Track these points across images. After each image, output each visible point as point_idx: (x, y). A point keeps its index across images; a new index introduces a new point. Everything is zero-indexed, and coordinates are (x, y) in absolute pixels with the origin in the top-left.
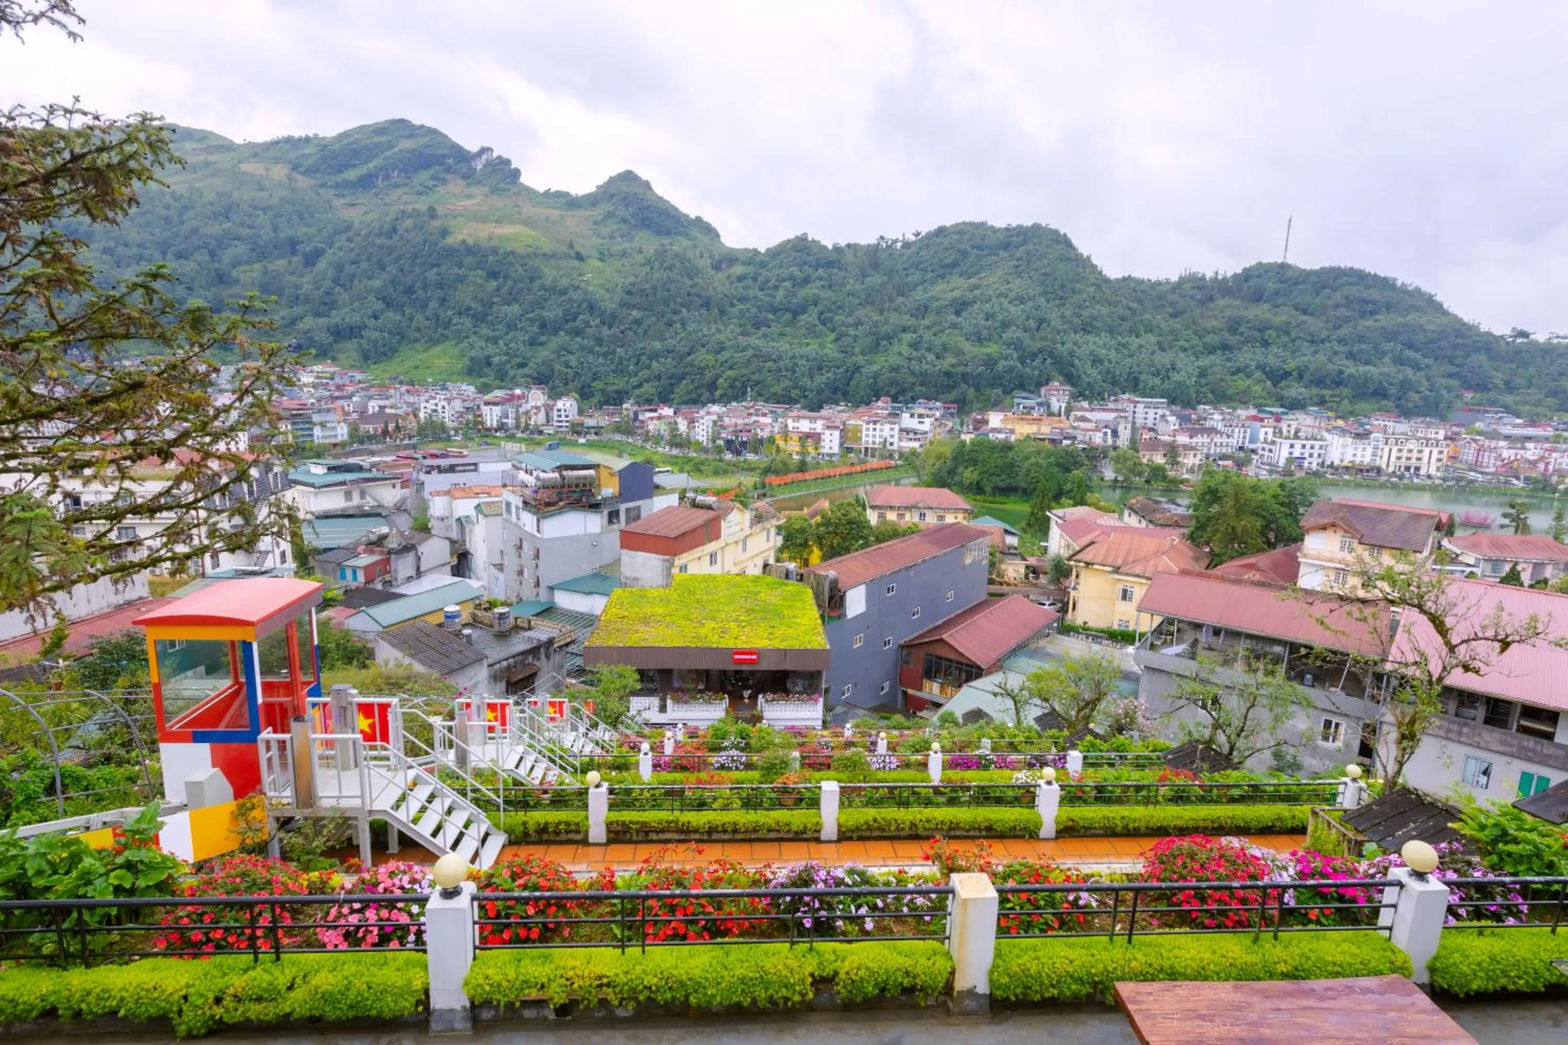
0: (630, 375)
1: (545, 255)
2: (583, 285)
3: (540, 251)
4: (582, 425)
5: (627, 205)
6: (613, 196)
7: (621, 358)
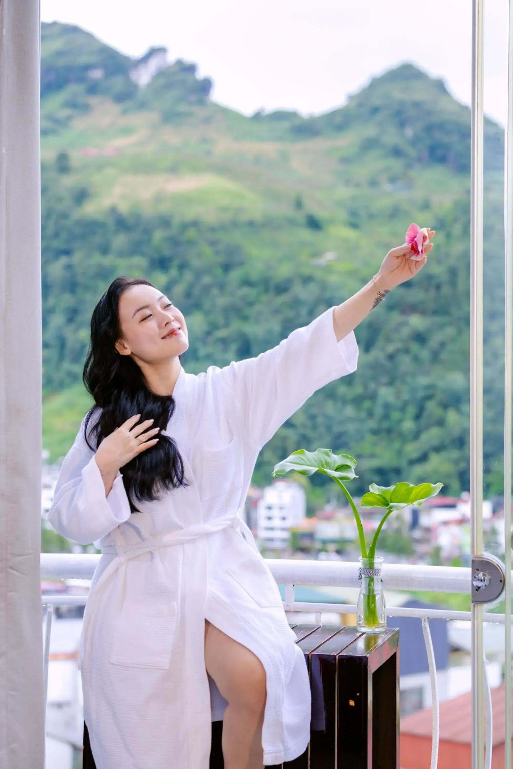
0: (404, 438)
1: (251, 224)
2: (318, 274)
3: (244, 218)
4: (311, 536)
5: (402, 124)
6: (375, 110)
7: (387, 406)
